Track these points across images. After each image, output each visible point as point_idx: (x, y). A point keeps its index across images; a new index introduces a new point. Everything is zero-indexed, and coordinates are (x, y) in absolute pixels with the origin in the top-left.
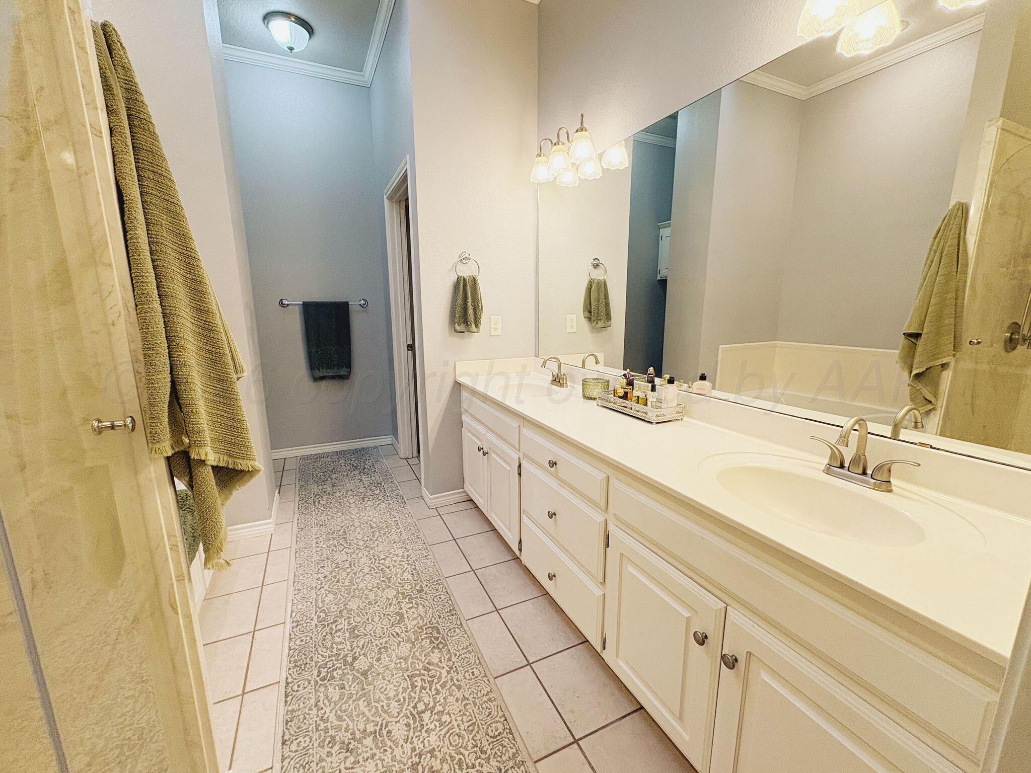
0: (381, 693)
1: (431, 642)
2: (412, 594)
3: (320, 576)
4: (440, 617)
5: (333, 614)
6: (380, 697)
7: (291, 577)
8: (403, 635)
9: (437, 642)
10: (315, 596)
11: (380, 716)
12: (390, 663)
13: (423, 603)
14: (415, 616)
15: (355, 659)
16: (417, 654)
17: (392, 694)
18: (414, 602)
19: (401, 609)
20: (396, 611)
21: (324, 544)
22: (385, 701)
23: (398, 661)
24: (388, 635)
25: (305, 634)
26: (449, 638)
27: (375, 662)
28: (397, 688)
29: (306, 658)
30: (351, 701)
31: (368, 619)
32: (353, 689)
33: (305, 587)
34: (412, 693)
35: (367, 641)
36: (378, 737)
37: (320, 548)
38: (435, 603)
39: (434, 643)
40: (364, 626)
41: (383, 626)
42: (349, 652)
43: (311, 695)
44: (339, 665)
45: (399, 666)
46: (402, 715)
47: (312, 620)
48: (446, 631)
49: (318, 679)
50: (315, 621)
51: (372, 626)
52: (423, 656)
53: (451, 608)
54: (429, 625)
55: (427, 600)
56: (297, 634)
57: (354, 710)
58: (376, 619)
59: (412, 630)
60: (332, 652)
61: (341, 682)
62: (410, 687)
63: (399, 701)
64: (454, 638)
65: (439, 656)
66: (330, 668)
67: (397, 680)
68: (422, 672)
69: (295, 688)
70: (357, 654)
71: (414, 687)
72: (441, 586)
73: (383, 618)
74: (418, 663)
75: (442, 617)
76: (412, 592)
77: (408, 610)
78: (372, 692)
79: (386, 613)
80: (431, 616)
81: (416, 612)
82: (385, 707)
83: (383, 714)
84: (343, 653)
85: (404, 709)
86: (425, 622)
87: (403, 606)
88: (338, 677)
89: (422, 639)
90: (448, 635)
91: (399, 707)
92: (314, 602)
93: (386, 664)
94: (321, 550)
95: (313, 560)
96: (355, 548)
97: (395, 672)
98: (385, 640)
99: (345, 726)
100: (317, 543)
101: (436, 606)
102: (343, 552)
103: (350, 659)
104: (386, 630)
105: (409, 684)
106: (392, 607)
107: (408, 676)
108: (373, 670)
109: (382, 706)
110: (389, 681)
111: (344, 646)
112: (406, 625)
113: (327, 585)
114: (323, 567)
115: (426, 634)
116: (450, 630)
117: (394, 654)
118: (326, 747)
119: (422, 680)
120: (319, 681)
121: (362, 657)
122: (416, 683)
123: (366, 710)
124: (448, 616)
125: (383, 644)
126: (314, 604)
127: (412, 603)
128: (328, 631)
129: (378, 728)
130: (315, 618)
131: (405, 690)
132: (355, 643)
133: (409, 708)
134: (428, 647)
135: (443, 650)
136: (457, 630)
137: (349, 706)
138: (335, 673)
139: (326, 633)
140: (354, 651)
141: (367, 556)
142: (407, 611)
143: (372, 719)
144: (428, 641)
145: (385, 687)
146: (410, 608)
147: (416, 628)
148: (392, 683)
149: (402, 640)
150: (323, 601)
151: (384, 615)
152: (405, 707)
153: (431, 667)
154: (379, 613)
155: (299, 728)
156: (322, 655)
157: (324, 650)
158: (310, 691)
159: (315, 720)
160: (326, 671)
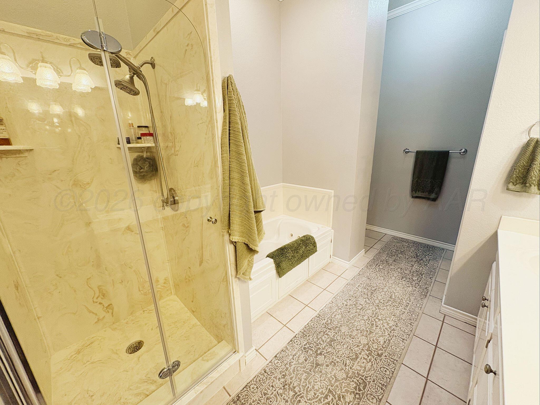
0: (314, 381)
1: (355, 388)
2: (373, 352)
3: (345, 303)
4: (374, 381)
5: (333, 325)
6: (311, 382)
7: (336, 294)
8: (347, 367)
9: (357, 392)
10: (335, 310)
11: (304, 390)
12: (329, 373)
13: (373, 363)
14: (363, 365)
15: (321, 354)
16: (343, 385)
17: (316, 387)
18: (370, 358)
19: (360, 354)
20: (357, 352)
21: (361, 289)
22: (311, 386)
23: (333, 377)
24: (341, 359)
25: (317, 323)
26: (366, 398)
27: (325, 365)
28: (320, 388)
29: (308, 333)
30: (303, 369)
31: (342, 342)
32: (308, 366)
33: (336, 303)
34: (322, 398)
35: (332, 352)
36: (295, 397)
37: (357, 290)
38: (380, 371)
39: (356, 390)
40: (337, 344)
41: (344, 352)
42: (322, 349)
43: (296, 350)
44: (314, 350)
45: (331, 379)
46: (309, 401)
47: (324, 320)
48: (369, 392)
49: (303, 346)
50: (324, 322)
51: (340, 348)
52: (345, 389)
53: (385, 384)
54: (363, 378)
55: (377, 364)
56: (315, 321)
57: (300, 374)
58: (345, 346)
59: (354, 371)
60: (317, 341)
61: (308, 357)
62: (325, 395)
63: (315, 394)
64: (368, 401)
65: (351, 400)
66: (310, 347)
67: (324, 384)
68: (336, 396)
69: (296, 341)
70: (323, 353)
71: (326, 397)
72: (394, 365)
73: (348, 349)
74: (339, 390)
75: (375, 383)
76: (375, 351)
77: (363, 358)
78: (312, 376)
79: (352, 348)
80: (370, 375)
81: (365, 364)
82: (309, 389)
83: (305, 391)
84: (319, 346)
85: (313, 401)
86: (363, 374)
87: (362, 354)
88: (309, 354)
89: (353, 380)
90: (367, 396)
91: (313, 397)
92: (332, 312)
93: (328, 371)
94: (357, 291)
95: (350, 293)
96: (371, 302)
97: (327, 380)
98: (338, 360)
99: (292, 376)
100: (359, 286)
101: (378, 373)
102: (365, 300)
103: (319, 352)
104: (343, 356)
105: (326, 393)
106: (357, 348)
107: (329, 389)
108: (321, 367)
109: (308, 387)
110: (321, 381)
111: (323, 344)
112: (354, 364)
113: (344, 310)
114: (350, 300)
115: (358, 381)
116: (371, 395)
117: (335, 371)
118: (281, 375)
119: (332, 399)
120: (303, 347)
121: (323, 356)
122: (328, 397)
123: (303, 380)
124: (379, 386)
125: (336, 361)
126: (331, 313)
127: (368, 356)
128: (324, 330)
129: (298, 394)
130: (326, 320)
131: (322, 393)
132: (327, 347)
133: (315, 403)
134: (351, 388)
135: (356, 400)
136: (375, 400)
137: (300, 370)
138: (309, 351)
139: (323, 331)
140: (324, 350)
141: (373, 311)
142: (361, 358)
143: (301, 387)
144: (355, 385)
145: (317, 380)
146: (364, 358)
147: (356, 372)
148: (321, 383)
149: (344, 369)
150: (335, 316)
151: (350, 348)
152: (314, 401)
153: (342, 400)
154: (349, 345)
155: (283, 357)
156: (313, 338)
157: (316, 338)
158: (297, 348)
159: (288, 360)
160: (308, 346)
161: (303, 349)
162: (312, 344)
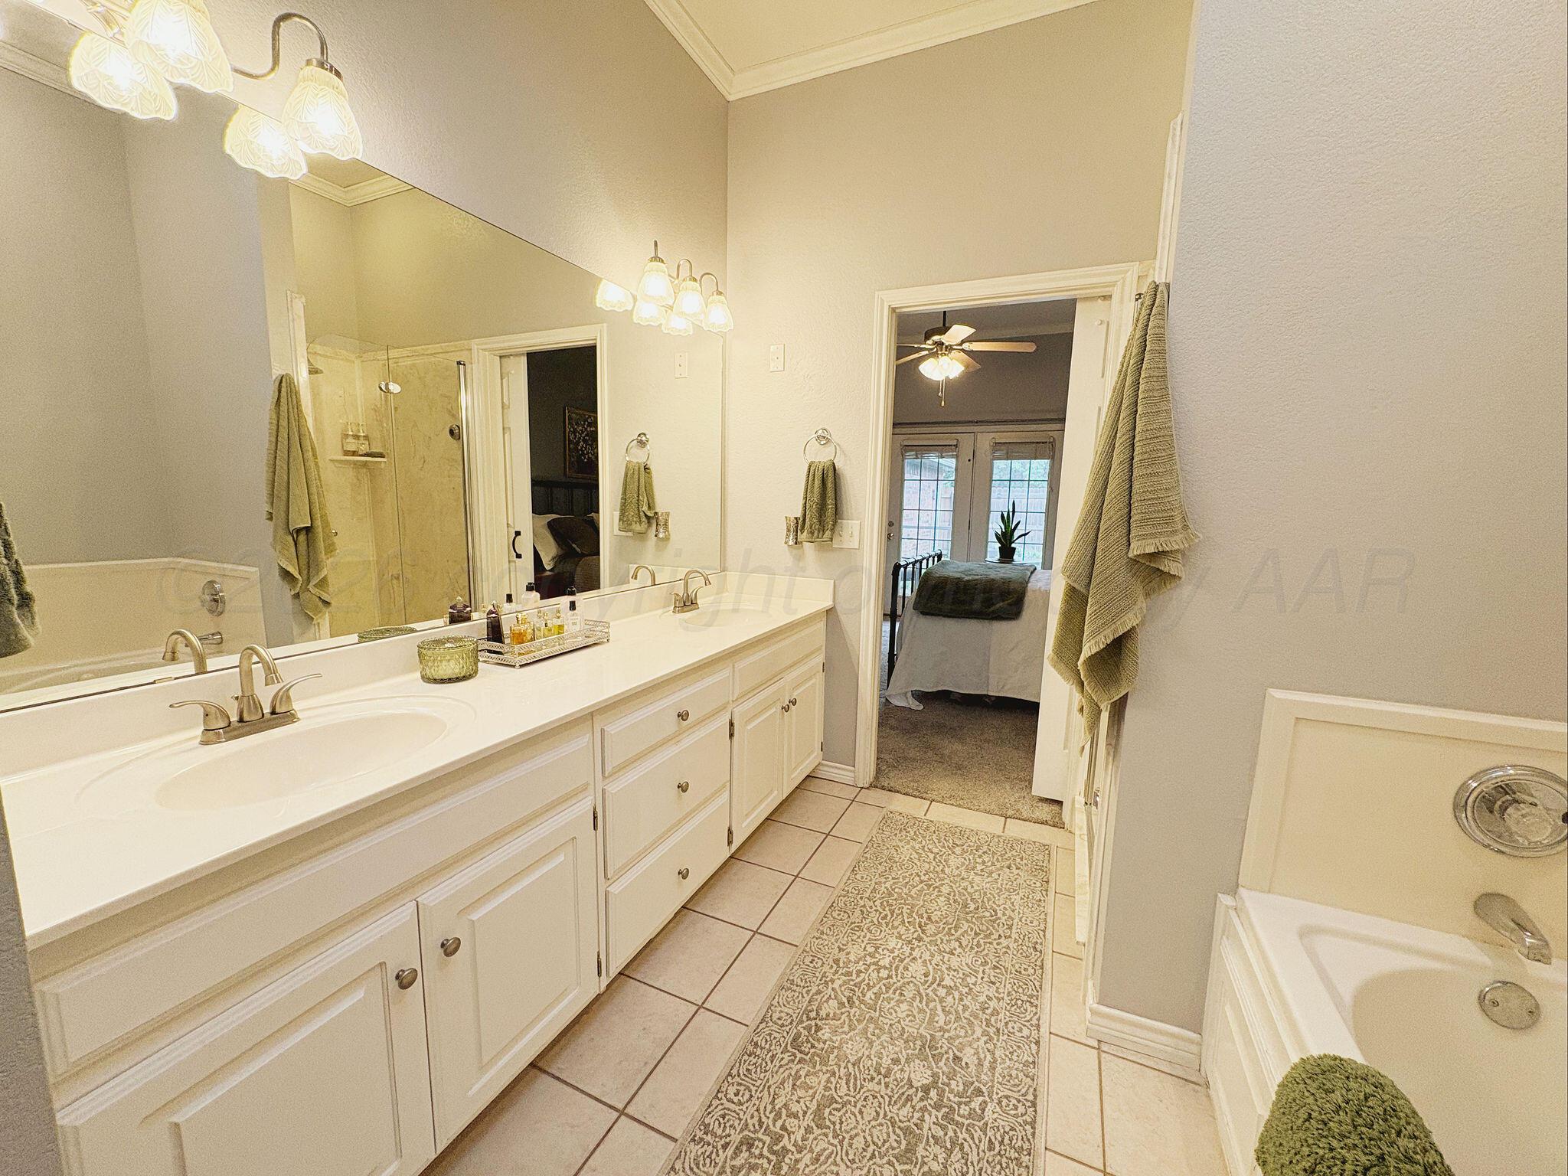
0: (915, 1017)
1: (818, 1029)
2: (765, 1152)
4: (773, 1056)
6: (919, 1013)
8: (843, 1071)
9: (813, 1023)
11: (927, 995)
12: (886, 1044)
13: (769, 1107)
14: (801, 1093)
15: (926, 1090)
16: (846, 1028)
17: (904, 1006)
18: (779, 1123)
19: (808, 1130)
20: (820, 1131)
22: (915, 1005)
23: (874, 1038)
24: (862, 1091)
26: (795, 1016)
27: (903, 1061)
28: (896, 1008)
30: (951, 1034)
31: (873, 1156)
32: (945, 1046)
34: (884, 992)
35: (895, 1107)
36: (938, 979)
38: (754, 1089)
39: (816, 1025)
40: (887, 1145)
41: (859, 1117)
42: (929, 1108)
43: (1000, 1079)
44: (951, 1096)
45: (877, 1031)
46: (906, 980)
48: (787, 1029)
49: (987, 1099)
51: (875, 1132)
52: (842, 1021)
53: (746, 1057)
54: (799, 1055)
55: (758, 1110)
57: (953, 1021)
58: (859, 1143)
59: (824, 1068)
60: (955, 1132)
61: (956, 1068)
62: (881, 998)
64: (790, 1011)
65: (825, 1004)
66: (966, 1104)
67: (889, 1016)
68: (857, 1002)
69: (1021, 1109)
70: (920, 1094)
71: (877, 995)
73: (847, 1136)
74: (854, 1016)
75: (770, 1054)
76: (761, 1155)
77: (800, 1115)
78: (924, 1025)
79: (836, 1142)
80: (781, 1070)
81: (795, 1098)
82: (918, 999)
83: (924, 994)
84: (940, 1115)
85: (901, 983)
86: (799, 1066)
87: (802, 1131)
88: (958, 1079)
89: (824, 1043)
91: (903, 988)
93: (890, 1047)
97: (887, 1027)
98: (870, 1085)
99: (967, 1013)
101: (757, 1084)
103: (933, 1093)
104: (859, 1105)
105: (880, 1002)
106: (817, 1150)
107: (875, 1011)
108: (910, 1051)
109: (921, 1002)
110: (899, 1022)
111: (933, 1126)
112: (826, 1088)
115: (813, 1046)
116: (782, 1026)
117: (873, 1052)
118: (992, 1007)
119: (864, 996)
120: (986, 1094)
121: (916, 1084)
122: (873, 997)
123: (939, 1011)
124: (762, 1048)
125: (876, 1080)
127: (783, 1128)
129: (935, 985)
131: (889, 1000)
132: (914, 1120)
133: (896, 981)
134: (827, 1027)
135: (815, 1008)
136: (775, 1017)
137: (956, 1029)
138: (961, 1088)
140: (922, 1104)
142: (805, 1113)
143: (937, 998)
144: (820, 1034)
145: (907, 1020)
146: (796, 1116)
147: (818, 1067)
148: (897, 1017)
149: (850, 1065)
151: (841, 1142)
152: (899, 984)
153: (845, 1000)
154: (847, 1154)
155: (1019, 1047)
156: (973, 1139)
157: (966, 1145)
158: (1000, 1087)
159: (999, 1044)
160: (973, 1103)
161: (984, 1089)
162: (966, 1113)
